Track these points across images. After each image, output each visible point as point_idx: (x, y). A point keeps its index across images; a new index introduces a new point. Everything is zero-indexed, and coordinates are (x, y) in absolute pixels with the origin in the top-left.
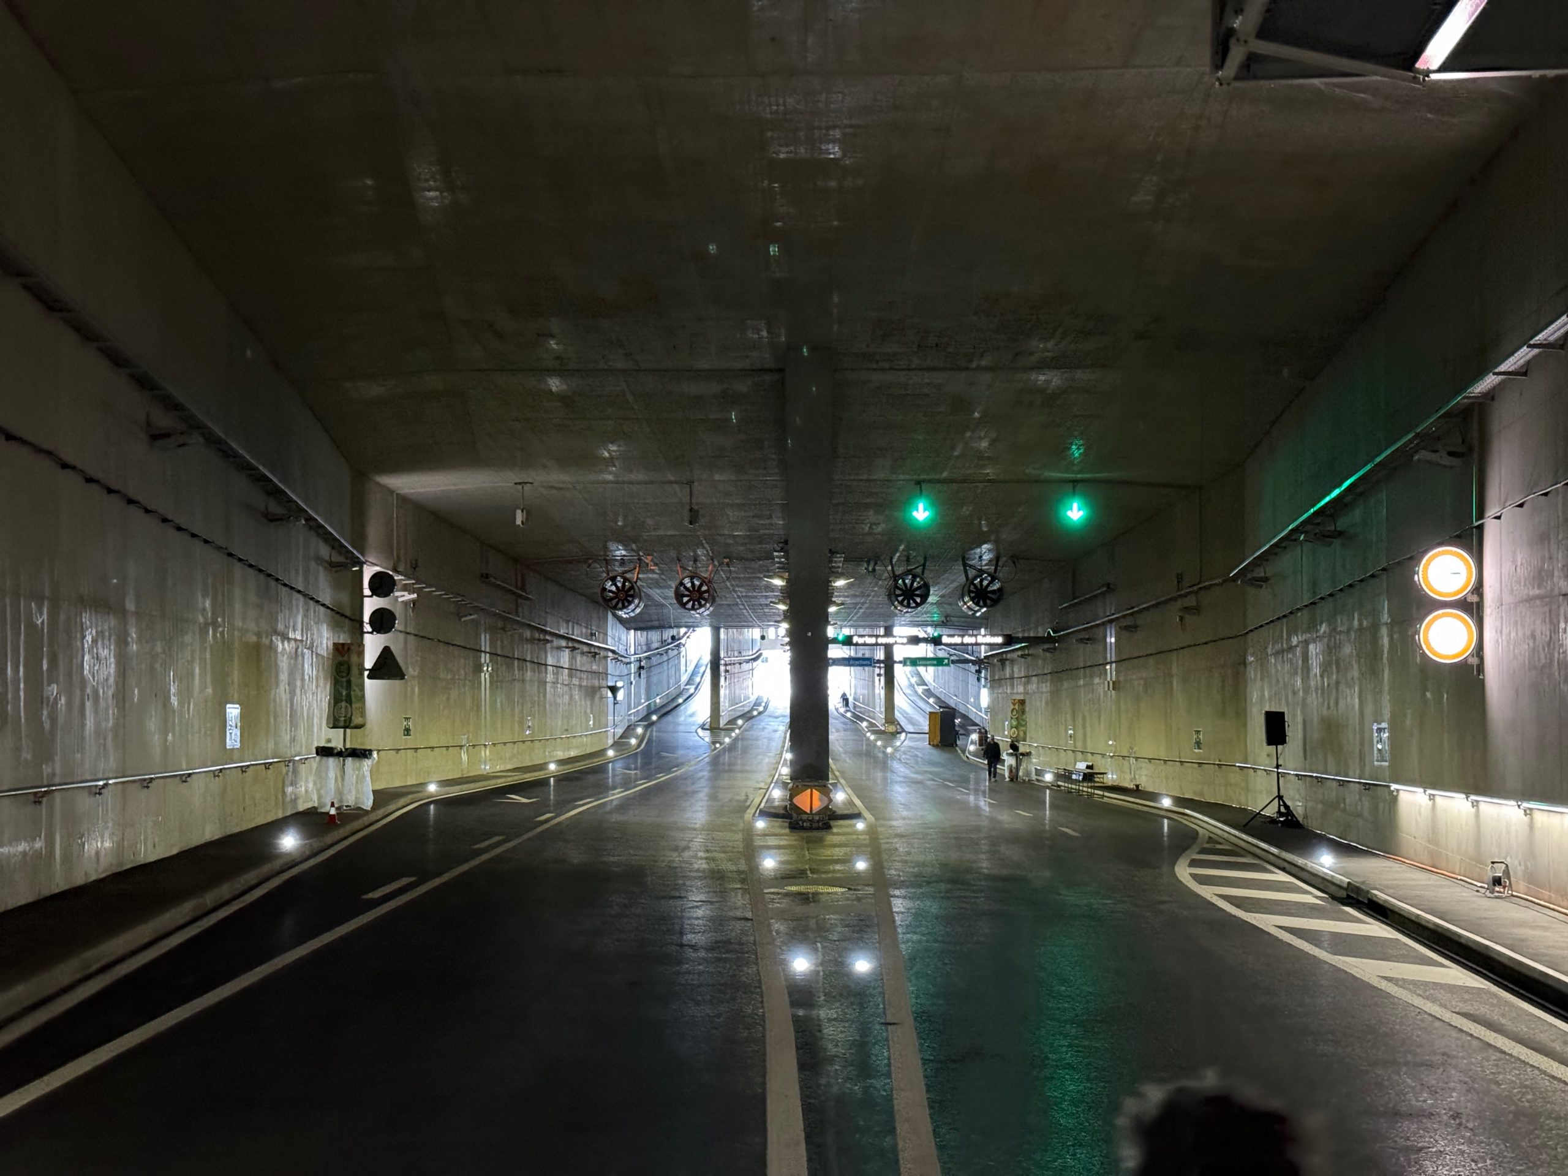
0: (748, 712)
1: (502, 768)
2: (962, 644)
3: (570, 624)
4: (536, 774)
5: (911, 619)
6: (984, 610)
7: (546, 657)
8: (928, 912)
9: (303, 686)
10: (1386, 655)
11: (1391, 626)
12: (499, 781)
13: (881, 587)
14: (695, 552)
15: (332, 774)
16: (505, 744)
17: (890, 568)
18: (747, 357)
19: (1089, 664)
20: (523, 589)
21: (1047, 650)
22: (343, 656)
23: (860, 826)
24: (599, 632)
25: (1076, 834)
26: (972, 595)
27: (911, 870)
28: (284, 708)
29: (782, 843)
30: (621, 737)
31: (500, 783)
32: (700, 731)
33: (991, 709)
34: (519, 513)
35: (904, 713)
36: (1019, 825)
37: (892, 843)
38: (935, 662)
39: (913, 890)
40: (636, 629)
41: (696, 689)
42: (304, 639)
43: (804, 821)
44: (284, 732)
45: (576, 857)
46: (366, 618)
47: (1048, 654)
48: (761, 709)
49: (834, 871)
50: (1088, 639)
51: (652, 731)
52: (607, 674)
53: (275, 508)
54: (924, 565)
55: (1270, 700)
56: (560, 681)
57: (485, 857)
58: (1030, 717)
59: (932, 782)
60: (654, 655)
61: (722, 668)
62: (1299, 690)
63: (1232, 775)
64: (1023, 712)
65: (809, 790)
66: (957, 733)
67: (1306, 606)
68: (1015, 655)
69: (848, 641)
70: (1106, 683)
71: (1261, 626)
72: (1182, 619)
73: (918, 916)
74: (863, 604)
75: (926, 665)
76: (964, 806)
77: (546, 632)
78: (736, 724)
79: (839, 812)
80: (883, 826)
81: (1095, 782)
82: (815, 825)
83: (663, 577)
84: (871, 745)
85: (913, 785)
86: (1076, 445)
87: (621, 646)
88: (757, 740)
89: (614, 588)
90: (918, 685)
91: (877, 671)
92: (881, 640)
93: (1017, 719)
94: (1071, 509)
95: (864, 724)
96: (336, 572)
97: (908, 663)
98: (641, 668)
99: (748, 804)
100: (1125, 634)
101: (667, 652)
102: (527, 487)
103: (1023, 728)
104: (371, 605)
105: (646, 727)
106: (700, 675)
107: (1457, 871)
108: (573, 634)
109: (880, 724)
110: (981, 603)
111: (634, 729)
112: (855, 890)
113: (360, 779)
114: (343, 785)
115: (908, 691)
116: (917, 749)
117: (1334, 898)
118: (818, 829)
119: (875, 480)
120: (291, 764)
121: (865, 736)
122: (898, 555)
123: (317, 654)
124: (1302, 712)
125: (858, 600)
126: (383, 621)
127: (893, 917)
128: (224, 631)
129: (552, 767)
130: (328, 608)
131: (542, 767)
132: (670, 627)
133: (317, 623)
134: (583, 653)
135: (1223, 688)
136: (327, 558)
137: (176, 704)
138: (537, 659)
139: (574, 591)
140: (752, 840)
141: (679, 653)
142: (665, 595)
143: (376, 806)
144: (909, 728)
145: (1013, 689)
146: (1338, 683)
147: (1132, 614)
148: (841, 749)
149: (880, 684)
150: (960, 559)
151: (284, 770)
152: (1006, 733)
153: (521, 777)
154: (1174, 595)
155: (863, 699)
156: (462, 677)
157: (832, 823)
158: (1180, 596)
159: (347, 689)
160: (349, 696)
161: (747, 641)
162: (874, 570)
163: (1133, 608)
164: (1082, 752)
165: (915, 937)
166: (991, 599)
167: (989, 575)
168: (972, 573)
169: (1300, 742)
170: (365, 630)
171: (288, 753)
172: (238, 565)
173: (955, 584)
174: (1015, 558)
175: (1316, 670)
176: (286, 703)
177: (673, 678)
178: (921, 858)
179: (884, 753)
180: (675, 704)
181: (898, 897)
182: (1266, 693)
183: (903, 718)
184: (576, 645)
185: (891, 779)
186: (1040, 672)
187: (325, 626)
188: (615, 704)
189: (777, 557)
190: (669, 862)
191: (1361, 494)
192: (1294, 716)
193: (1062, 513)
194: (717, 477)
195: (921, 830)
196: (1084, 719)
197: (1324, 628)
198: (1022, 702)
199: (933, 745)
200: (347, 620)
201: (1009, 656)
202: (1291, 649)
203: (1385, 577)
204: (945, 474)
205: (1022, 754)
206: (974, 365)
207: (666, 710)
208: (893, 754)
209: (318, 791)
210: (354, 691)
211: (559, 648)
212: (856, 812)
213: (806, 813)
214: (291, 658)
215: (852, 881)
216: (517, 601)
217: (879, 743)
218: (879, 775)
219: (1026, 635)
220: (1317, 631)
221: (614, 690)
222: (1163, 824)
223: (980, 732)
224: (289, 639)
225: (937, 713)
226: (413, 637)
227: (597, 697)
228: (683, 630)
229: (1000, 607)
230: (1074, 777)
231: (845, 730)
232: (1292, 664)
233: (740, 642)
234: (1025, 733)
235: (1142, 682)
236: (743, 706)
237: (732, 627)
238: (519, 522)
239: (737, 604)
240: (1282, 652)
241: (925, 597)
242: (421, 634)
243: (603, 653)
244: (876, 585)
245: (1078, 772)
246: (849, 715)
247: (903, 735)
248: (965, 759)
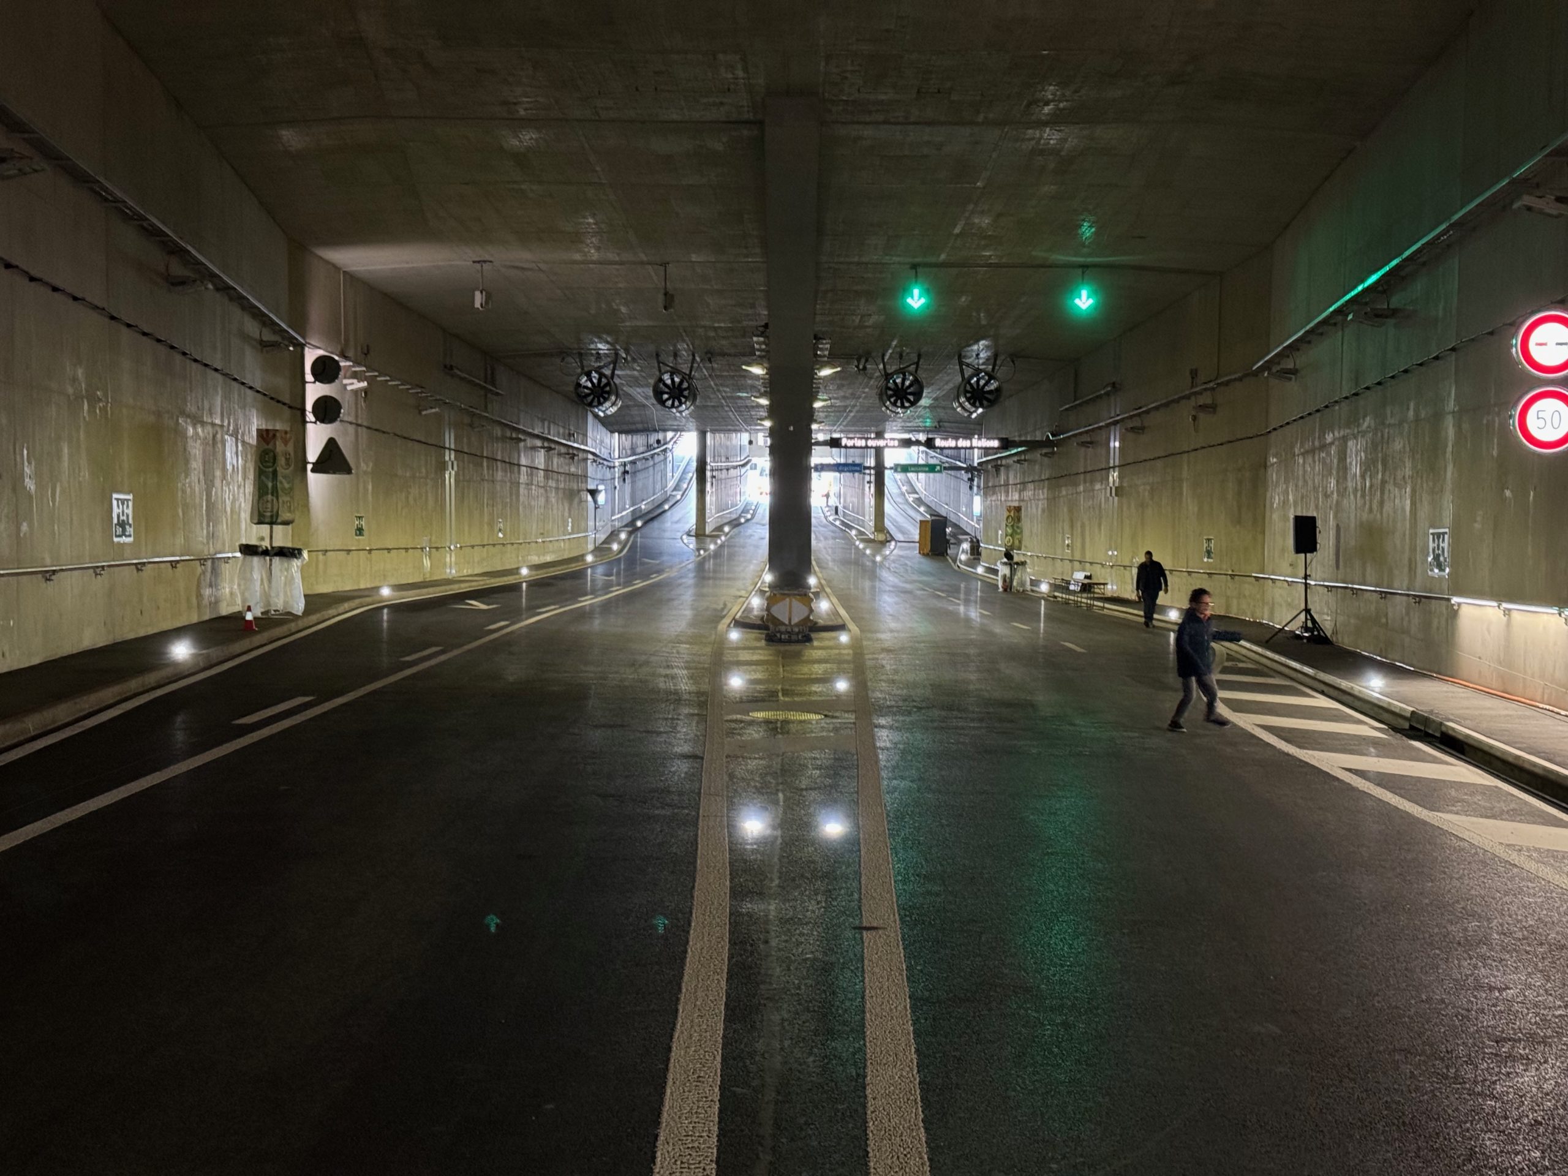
0: (735, 519)
1: (470, 572)
2: (956, 448)
3: (546, 424)
4: (505, 579)
5: (903, 424)
6: (980, 410)
7: (519, 456)
8: (919, 749)
9: (224, 477)
10: (1449, 449)
11: (1459, 415)
12: (463, 585)
13: (871, 388)
14: (675, 346)
15: (256, 576)
16: (473, 547)
17: (881, 366)
18: (722, 104)
19: (1089, 469)
20: (493, 384)
21: (1046, 455)
22: (268, 444)
23: (844, 638)
24: (578, 433)
25: (1083, 651)
26: (968, 395)
27: (899, 692)
28: (197, 500)
29: (755, 658)
30: (604, 543)
31: (464, 588)
32: (685, 537)
33: (984, 518)
34: (478, 294)
35: (894, 522)
36: (1016, 639)
37: (877, 659)
38: (927, 469)
39: (901, 718)
40: (620, 433)
41: (682, 496)
42: (226, 424)
43: (781, 633)
44: (198, 527)
45: (514, 672)
46: (309, 407)
47: (1046, 459)
48: (749, 516)
49: (810, 694)
50: (1091, 443)
51: (636, 537)
52: (586, 477)
53: (177, 269)
54: (917, 364)
55: (1295, 503)
56: (535, 482)
57: (408, 672)
58: (1026, 524)
59: (922, 592)
60: (639, 459)
61: (708, 474)
62: (1332, 493)
63: (1246, 586)
64: (1019, 519)
65: (788, 599)
66: (948, 541)
67: (1346, 398)
68: (1010, 461)
69: (835, 443)
70: (1109, 488)
71: (1288, 423)
72: (1195, 418)
73: (906, 752)
74: (854, 406)
75: (917, 472)
76: (954, 616)
77: (518, 430)
78: (722, 531)
79: (821, 622)
80: (869, 639)
81: (1094, 593)
82: (794, 637)
83: (644, 374)
84: (860, 553)
85: (902, 595)
86: (1089, 222)
87: (603, 449)
88: (744, 547)
89: (589, 385)
90: (909, 493)
91: (867, 478)
92: (870, 443)
93: (1012, 526)
94: (1080, 297)
95: (854, 532)
96: (267, 352)
97: (899, 470)
98: (625, 472)
99: (725, 613)
100: (1130, 435)
101: (652, 456)
102: (486, 266)
103: (1018, 536)
104: (314, 391)
105: (630, 533)
106: (687, 481)
107: (1538, 698)
108: (549, 433)
109: (869, 530)
110: (977, 404)
111: (618, 535)
112: (833, 717)
113: (290, 581)
114: (270, 587)
115: (899, 500)
116: (907, 558)
117: (1395, 729)
118: (798, 641)
119: (866, 264)
120: (209, 563)
121: (854, 544)
122: (890, 351)
123: (243, 442)
124: (1335, 516)
125: (848, 402)
126: (327, 410)
127: (877, 756)
128: (105, 407)
129: (524, 571)
130: (258, 392)
131: (515, 571)
132: (655, 431)
133: (243, 407)
134: (560, 454)
135: (1239, 493)
136: (257, 336)
137: (33, 488)
138: (509, 458)
139: (548, 387)
140: (722, 654)
141: (666, 459)
142: (643, 394)
143: (307, 612)
144: (899, 536)
145: (1007, 496)
146: (1384, 482)
147: (1139, 415)
148: (829, 558)
149: (870, 491)
150: (956, 357)
151: (199, 569)
152: (1000, 542)
153: (488, 582)
154: (1187, 392)
155: (853, 507)
156: (424, 474)
157: (813, 635)
158: (1195, 393)
159: (273, 481)
160: (275, 488)
161: (735, 446)
162: (865, 368)
163: (1140, 408)
164: (1080, 562)
165: (904, 784)
166: (988, 400)
167: (987, 373)
168: (968, 372)
169: (1332, 551)
170: (308, 420)
171: (208, 550)
172: (124, 330)
173: (951, 385)
174: (1014, 357)
175: (1355, 469)
176: (201, 494)
177: (659, 483)
178: (911, 677)
179: (874, 562)
180: (660, 510)
181: (883, 727)
182: (1291, 497)
183: (892, 527)
184: (553, 446)
185: (879, 588)
186: (1037, 478)
187: (254, 412)
188: (596, 508)
189: (758, 343)
190: (621, 681)
191: (1424, 264)
192: (1326, 521)
193: (1069, 302)
194: (694, 258)
195: (911, 644)
196: (1083, 526)
197: (1368, 422)
198: (1018, 509)
199: (924, 554)
200: (286, 408)
201: (1004, 462)
202: (1324, 447)
203: (1453, 358)
204: (943, 257)
205: (1017, 564)
206: (980, 118)
207: (651, 516)
208: (881, 562)
209: (243, 594)
210: (281, 483)
211: (534, 448)
212: (840, 622)
213: (784, 624)
214: (207, 444)
215: (829, 706)
216: (486, 395)
217: (868, 552)
218: (867, 584)
219: (1023, 439)
220: (1358, 426)
221: (593, 493)
222: (1169, 636)
223: (972, 541)
224: (203, 424)
225: (928, 521)
226: (364, 429)
227: (576, 501)
228: (670, 434)
229: (996, 409)
230: (1072, 587)
231: (834, 538)
232: (1324, 463)
233: (727, 447)
234: (1020, 542)
235: (1148, 487)
236: (730, 513)
237: (719, 431)
238: (477, 305)
239: (722, 406)
240: (1312, 451)
241: (918, 396)
242: (375, 427)
243: (581, 455)
244: (867, 386)
245: (1077, 582)
246: (838, 523)
247: (893, 543)
248: (956, 568)
